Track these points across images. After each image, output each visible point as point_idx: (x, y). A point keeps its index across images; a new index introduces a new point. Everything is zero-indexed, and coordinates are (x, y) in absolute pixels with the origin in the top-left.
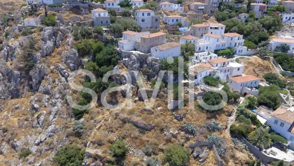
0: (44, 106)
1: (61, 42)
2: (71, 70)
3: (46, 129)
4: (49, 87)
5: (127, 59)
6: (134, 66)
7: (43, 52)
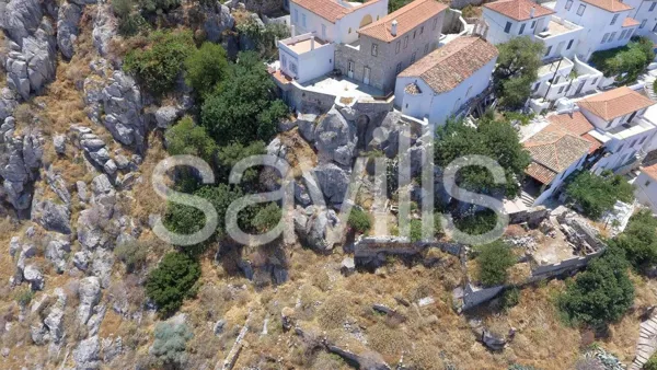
0: (55, 270)
1: (73, 37)
2: (123, 145)
3: (74, 347)
4: (62, 209)
5: (311, 117)
6: (340, 150)
7: (16, 80)
